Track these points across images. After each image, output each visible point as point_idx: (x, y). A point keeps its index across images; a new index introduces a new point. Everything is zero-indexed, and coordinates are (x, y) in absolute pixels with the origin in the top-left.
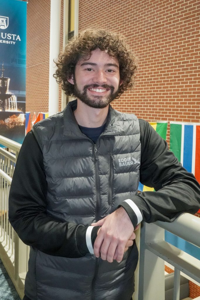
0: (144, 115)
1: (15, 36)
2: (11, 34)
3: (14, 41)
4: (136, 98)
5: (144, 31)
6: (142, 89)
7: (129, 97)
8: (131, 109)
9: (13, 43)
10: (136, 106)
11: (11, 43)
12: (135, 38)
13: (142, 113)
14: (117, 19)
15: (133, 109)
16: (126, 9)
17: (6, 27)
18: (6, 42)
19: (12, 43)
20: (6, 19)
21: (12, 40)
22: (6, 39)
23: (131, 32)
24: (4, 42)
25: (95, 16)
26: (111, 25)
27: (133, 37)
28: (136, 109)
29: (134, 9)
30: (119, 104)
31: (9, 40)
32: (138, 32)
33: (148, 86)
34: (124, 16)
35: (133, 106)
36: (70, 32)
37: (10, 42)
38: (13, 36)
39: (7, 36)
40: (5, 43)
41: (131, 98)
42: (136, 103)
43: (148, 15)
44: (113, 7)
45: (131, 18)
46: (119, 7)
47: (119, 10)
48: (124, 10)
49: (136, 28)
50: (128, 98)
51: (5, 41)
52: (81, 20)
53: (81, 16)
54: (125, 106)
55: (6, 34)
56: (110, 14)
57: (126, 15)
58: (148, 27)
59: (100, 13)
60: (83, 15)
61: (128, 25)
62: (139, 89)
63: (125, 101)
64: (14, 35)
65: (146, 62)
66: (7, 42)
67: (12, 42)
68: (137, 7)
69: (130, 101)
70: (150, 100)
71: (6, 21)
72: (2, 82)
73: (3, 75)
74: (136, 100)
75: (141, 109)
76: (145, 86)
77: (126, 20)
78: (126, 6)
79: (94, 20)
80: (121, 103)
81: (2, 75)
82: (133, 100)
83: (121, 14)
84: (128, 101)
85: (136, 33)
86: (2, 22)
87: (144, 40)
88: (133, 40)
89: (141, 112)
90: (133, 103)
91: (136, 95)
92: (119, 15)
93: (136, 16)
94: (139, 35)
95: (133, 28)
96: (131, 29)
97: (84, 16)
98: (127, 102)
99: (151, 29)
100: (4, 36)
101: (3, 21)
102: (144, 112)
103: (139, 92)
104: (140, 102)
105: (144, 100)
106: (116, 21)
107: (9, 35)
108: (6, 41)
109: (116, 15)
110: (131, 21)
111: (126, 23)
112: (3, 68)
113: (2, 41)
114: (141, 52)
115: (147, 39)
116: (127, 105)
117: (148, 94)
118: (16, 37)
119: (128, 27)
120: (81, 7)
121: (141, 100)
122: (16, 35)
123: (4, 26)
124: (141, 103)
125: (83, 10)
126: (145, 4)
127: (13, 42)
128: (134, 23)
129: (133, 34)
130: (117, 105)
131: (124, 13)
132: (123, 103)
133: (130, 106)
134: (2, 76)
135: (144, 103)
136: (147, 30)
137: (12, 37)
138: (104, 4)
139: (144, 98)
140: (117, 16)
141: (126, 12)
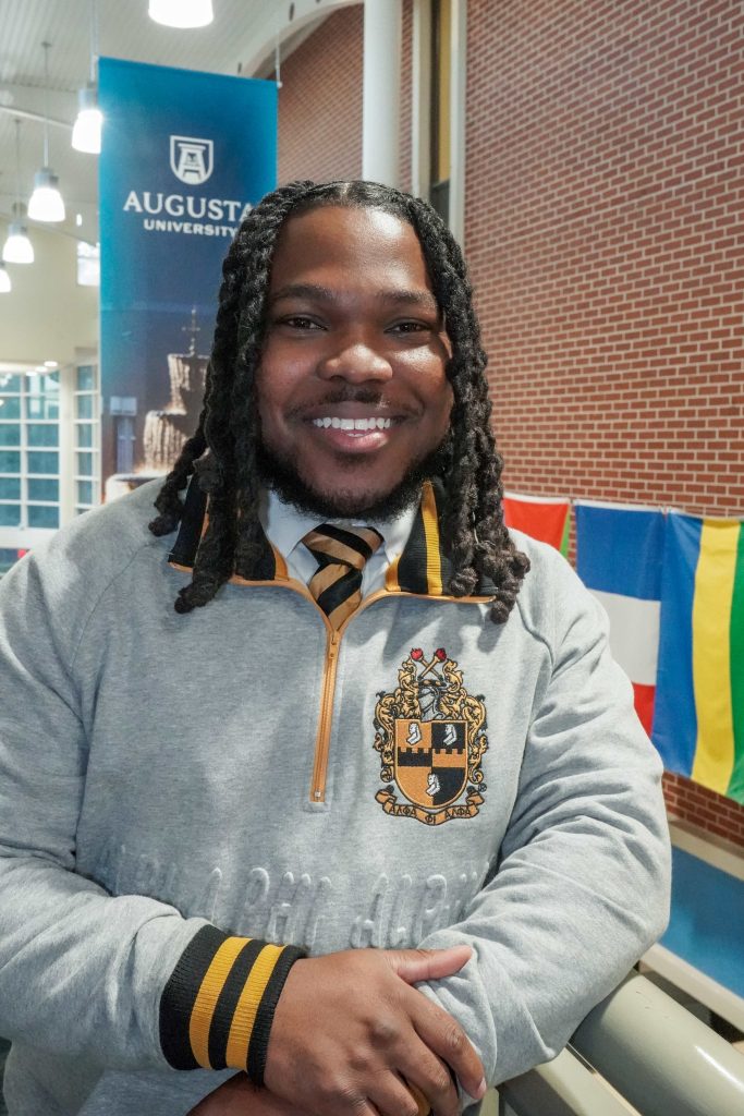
0: (701, 489)
1: (236, 207)
2: (222, 200)
3: (232, 225)
4: (671, 425)
5: (698, 174)
6: (692, 392)
7: (647, 421)
8: (652, 466)
9: (228, 232)
10: (670, 456)
11: (221, 231)
12: (668, 200)
13: (694, 482)
14: (599, 131)
15: (660, 466)
16: (633, 95)
17: (204, 177)
18: (204, 230)
19: (224, 234)
20: (204, 148)
21: (225, 222)
22: (205, 221)
23: (649, 180)
24: (198, 229)
25: (521, 122)
26: (578, 155)
27: (660, 198)
28: (671, 467)
29: (661, 93)
30: (612, 450)
31: (214, 223)
32: (678, 181)
33: (713, 379)
34: (624, 119)
35: (661, 456)
36: (436, 185)
37: (217, 229)
38: (228, 206)
39: (208, 209)
40: (201, 232)
41: (653, 425)
42: (671, 446)
43: (711, 113)
44: (585, 90)
45: (651, 128)
46: (608, 87)
47: (608, 97)
48: (625, 99)
49: (669, 163)
50: (642, 425)
51: (201, 227)
52: (472, 139)
53: (472, 124)
54: (632, 455)
55: (203, 201)
56: (577, 113)
57: (633, 116)
58: (711, 158)
59: (540, 112)
60: (479, 120)
61: (641, 152)
62: (682, 392)
63: (632, 436)
64: (232, 205)
65: (706, 292)
66: (209, 230)
67: (224, 229)
68: (671, 88)
69: (651, 435)
70: (723, 434)
71: (205, 155)
72: (190, 373)
73: (194, 350)
74: (670, 435)
75: (690, 467)
76: (703, 380)
77: (633, 136)
78: (634, 85)
79: (521, 140)
80: (617, 445)
81: (192, 348)
82: (661, 435)
83: (615, 113)
84: (643, 436)
85: (669, 184)
86: (189, 158)
87: (699, 207)
88: (658, 208)
89: (689, 478)
90: (660, 445)
91: (671, 414)
92: (608, 117)
93: (670, 120)
94: (679, 192)
95: (659, 166)
96: (650, 170)
97: (485, 125)
98: (637, 440)
99: (721, 166)
100: (197, 209)
101: (192, 155)
102: (700, 478)
103: (682, 403)
104: (685, 441)
105: (701, 435)
106: (599, 140)
107: (216, 205)
108: (204, 225)
109: (596, 117)
110: (649, 139)
111: (632, 146)
112: (194, 322)
113: (192, 228)
114: (687, 253)
115: (710, 203)
116: (637, 451)
117: (713, 412)
118: (238, 212)
119: (641, 162)
120: (473, 91)
121: (691, 435)
122: (239, 204)
123: (197, 172)
124: (691, 445)
125: (480, 104)
126: (701, 74)
127: (231, 230)
128: (660, 145)
129: (658, 187)
130: (603, 451)
131: (624, 109)
132: (623, 445)
133: (651, 456)
134: (192, 354)
135: (701, 445)
136: (709, 170)
137: (226, 210)
138: (556, 78)
139: (701, 424)
140: (599, 121)
141: (632, 105)
